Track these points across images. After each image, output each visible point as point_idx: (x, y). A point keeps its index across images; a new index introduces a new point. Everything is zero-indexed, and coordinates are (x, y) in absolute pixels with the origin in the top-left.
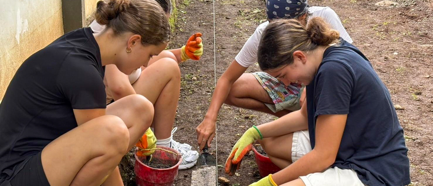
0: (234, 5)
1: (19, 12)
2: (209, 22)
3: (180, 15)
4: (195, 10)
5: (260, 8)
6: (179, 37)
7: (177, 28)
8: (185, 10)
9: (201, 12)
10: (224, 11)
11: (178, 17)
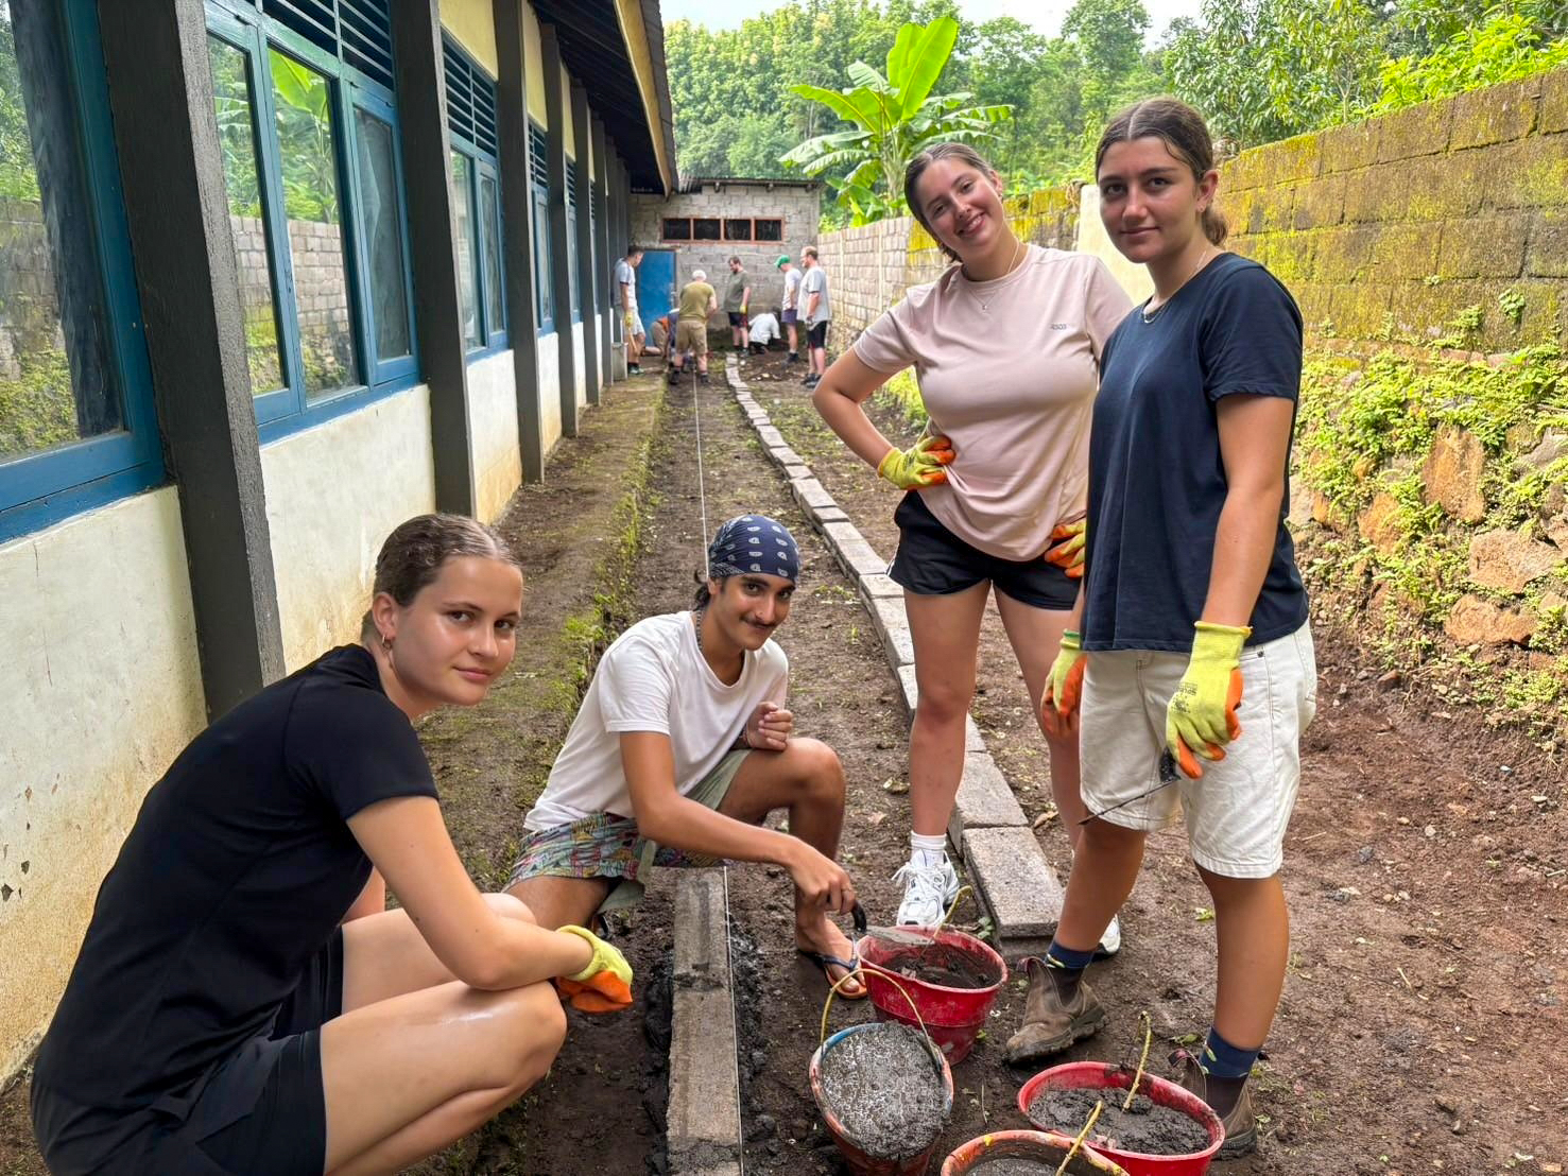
0: (739, 504)
1: (363, 535)
2: (696, 534)
3: (645, 523)
4: (672, 513)
5: (784, 508)
6: (645, 563)
7: (641, 546)
8: (653, 514)
9: (682, 516)
10: (721, 514)
11: (642, 527)
